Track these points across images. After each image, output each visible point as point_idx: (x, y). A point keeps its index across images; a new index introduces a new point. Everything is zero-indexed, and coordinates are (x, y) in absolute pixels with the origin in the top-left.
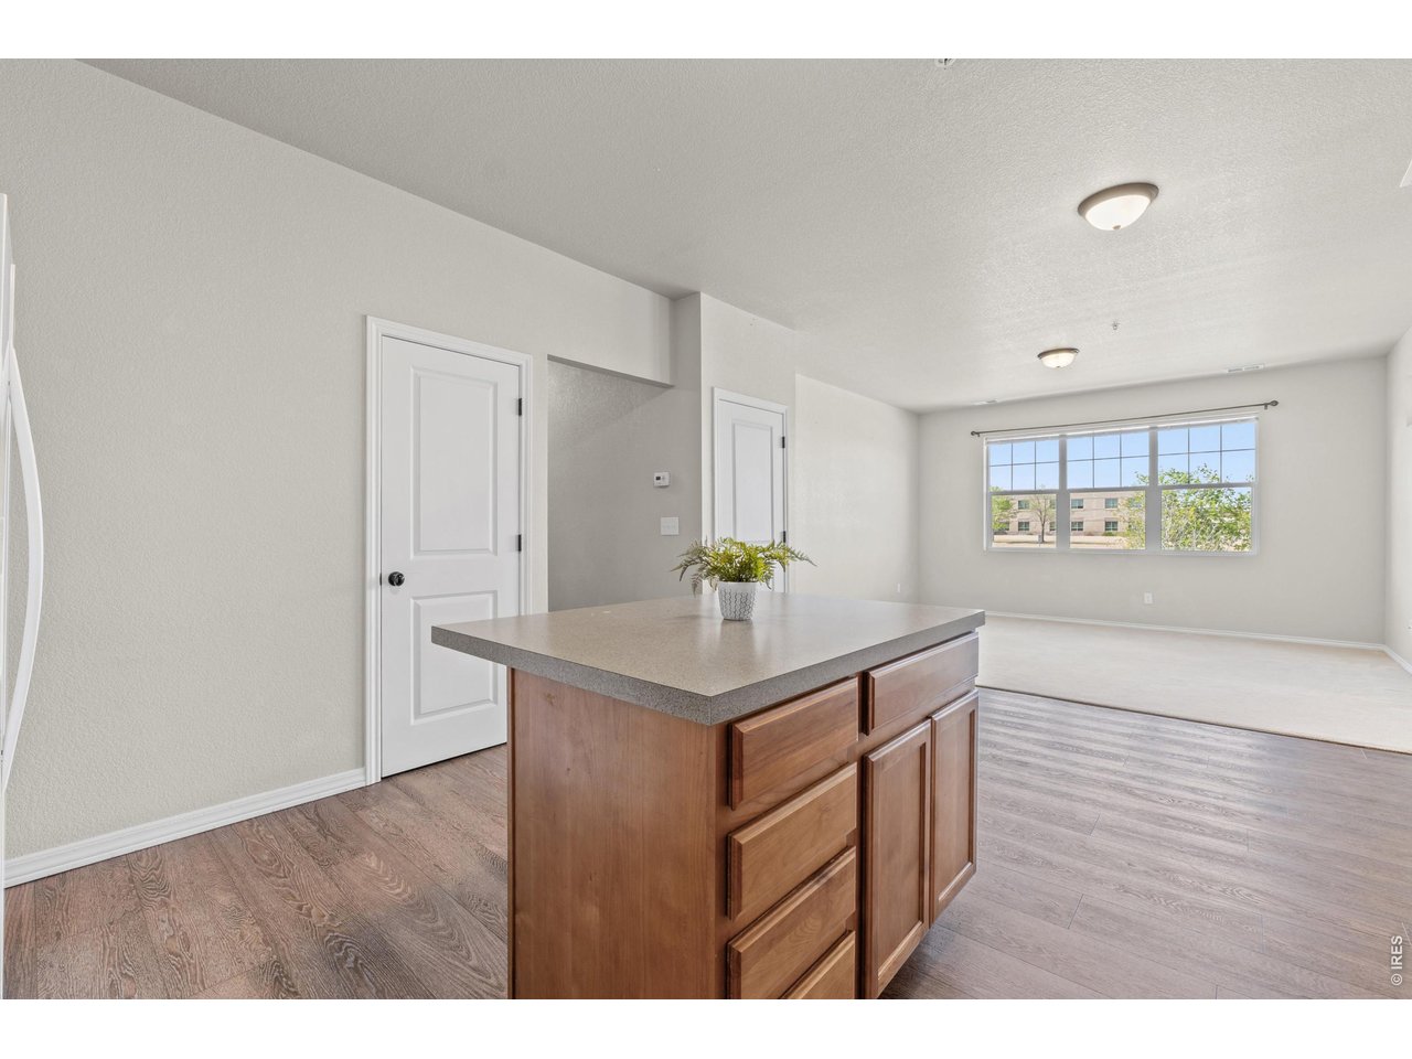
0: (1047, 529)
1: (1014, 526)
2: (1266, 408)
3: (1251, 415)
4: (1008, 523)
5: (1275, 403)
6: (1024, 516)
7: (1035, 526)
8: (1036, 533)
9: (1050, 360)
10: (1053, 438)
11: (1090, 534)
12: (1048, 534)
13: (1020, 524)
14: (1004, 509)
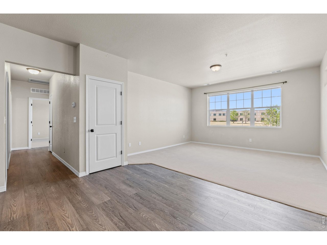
0: (247, 120)
1: (239, 119)
2: (284, 84)
3: (280, 86)
4: (238, 119)
5: (286, 82)
6: (241, 117)
7: (244, 119)
8: (244, 121)
9: (213, 69)
10: (225, 94)
11: (258, 121)
12: (247, 121)
13: (241, 119)
14: (236, 115)
